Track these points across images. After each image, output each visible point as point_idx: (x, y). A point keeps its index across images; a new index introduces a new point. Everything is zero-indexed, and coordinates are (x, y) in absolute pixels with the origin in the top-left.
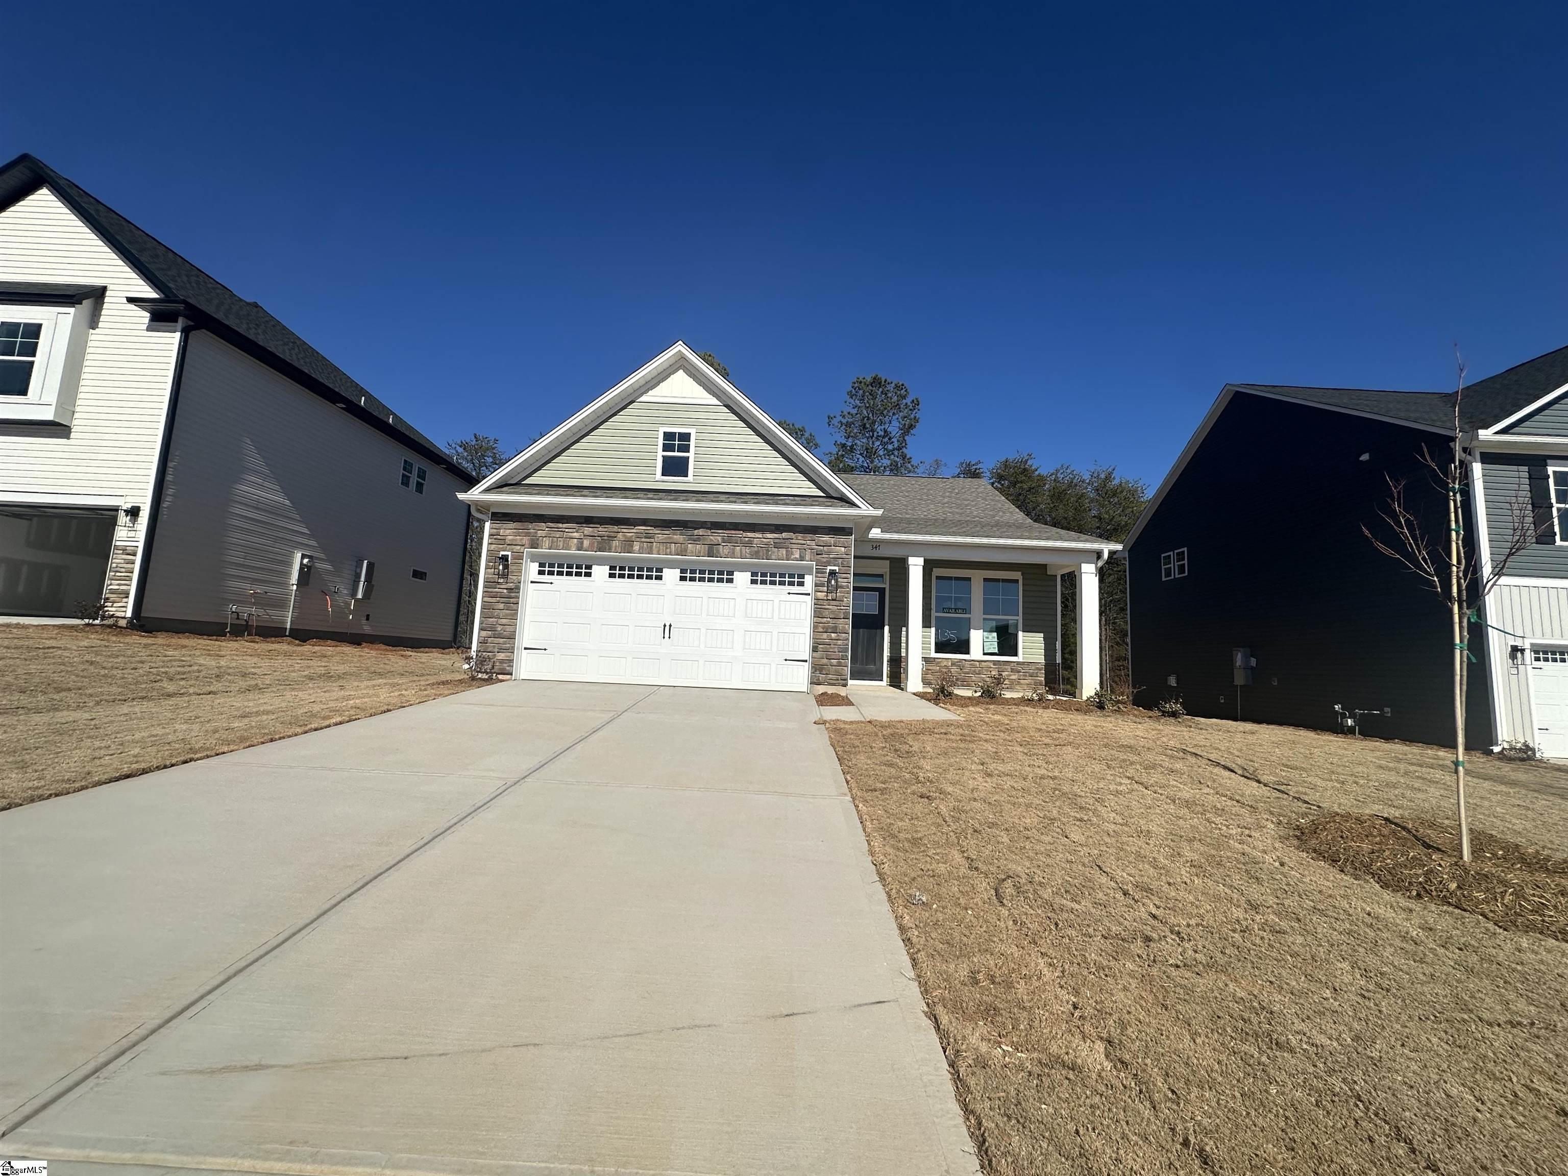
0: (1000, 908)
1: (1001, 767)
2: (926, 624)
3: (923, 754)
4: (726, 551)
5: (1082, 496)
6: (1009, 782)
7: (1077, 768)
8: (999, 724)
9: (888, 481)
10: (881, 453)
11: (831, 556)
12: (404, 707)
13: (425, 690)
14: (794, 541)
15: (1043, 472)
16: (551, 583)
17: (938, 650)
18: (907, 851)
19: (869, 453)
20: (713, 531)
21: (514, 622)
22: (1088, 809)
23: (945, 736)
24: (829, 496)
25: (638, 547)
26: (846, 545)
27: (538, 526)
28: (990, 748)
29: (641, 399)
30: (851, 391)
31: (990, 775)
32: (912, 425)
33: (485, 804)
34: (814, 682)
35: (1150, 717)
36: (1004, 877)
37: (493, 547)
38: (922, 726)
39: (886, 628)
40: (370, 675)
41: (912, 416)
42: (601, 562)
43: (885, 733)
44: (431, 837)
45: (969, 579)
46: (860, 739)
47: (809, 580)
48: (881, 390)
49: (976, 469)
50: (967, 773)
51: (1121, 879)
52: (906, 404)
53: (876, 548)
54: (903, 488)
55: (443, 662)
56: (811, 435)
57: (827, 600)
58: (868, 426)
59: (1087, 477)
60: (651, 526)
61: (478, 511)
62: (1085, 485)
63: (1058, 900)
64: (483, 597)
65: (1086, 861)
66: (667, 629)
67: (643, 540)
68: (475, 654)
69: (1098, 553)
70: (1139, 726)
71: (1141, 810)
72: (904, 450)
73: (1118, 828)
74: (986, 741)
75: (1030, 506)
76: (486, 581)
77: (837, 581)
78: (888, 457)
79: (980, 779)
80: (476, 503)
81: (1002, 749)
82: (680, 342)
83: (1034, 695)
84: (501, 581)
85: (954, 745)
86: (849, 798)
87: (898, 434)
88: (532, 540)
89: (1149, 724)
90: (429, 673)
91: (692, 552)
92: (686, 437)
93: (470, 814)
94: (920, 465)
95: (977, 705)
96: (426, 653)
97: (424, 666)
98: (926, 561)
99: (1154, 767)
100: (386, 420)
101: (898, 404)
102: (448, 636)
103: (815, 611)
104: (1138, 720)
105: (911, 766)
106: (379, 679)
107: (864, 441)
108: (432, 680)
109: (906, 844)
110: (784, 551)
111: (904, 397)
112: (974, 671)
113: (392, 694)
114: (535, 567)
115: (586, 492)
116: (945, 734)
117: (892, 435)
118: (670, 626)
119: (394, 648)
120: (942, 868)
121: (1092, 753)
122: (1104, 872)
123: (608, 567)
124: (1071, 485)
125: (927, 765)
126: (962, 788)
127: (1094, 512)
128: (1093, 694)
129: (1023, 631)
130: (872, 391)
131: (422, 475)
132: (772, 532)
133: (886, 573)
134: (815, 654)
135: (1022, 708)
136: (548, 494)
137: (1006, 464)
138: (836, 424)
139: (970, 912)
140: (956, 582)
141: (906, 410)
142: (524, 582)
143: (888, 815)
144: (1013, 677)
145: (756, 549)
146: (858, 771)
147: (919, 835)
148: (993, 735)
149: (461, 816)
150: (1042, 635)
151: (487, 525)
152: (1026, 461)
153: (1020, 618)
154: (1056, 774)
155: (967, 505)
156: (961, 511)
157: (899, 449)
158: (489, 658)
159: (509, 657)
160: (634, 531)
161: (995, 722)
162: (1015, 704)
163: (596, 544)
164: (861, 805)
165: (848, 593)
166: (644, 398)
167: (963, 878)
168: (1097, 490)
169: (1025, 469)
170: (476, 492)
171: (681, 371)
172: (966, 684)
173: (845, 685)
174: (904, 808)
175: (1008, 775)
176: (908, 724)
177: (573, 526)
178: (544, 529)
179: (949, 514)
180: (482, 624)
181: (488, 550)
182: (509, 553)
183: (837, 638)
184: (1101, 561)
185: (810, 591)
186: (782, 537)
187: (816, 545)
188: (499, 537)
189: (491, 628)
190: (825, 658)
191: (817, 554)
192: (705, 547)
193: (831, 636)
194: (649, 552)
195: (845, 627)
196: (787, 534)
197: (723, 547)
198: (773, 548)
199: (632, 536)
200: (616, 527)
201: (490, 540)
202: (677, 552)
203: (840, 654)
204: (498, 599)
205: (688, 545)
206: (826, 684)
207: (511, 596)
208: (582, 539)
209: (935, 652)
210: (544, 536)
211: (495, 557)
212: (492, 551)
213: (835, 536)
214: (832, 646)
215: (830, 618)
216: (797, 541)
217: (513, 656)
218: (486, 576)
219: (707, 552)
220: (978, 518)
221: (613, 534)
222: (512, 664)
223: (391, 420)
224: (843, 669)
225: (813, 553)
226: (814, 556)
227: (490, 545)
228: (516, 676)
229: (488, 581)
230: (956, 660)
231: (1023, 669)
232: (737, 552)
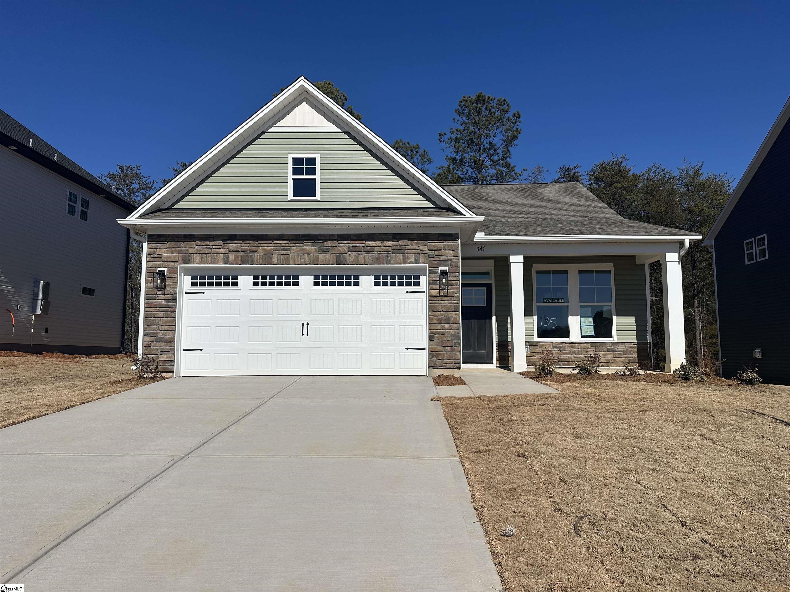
0: (577, 538)
1: (589, 431)
2: (528, 312)
3: (523, 422)
4: (352, 259)
5: (672, 191)
6: (595, 442)
7: (656, 429)
8: (591, 395)
9: (492, 189)
10: (488, 164)
11: (442, 259)
12: (84, 403)
13: (101, 389)
14: (409, 247)
15: (637, 171)
16: (203, 293)
17: (540, 335)
18: (503, 499)
19: (477, 165)
20: (339, 242)
21: (172, 328)
22: (661, 461)
23: (543, 407)
24: (437, 207)
25: (276, 259)
26: (454, 248)
27: (188, 244)
28: (582, 416)
29: (270, 130)
30: (458, 109)
31: (579, 437)
32: (514, 137)
33: (157, 476)
34: (432, 366)
35: (730, 385)
36: (582, 515)
37: (151, 264)
38: (524, 399)
39: (494, 318)
40: (53, 379)
41: (514, 129)
42: (245, 273)
43: (491, 405)
44: (115, 502)
45: (566, 272)
46: (469, 411)
47: (424, 280)
48: (485, 106)
49: (575, 173)
50: (559, 436)
51: (681, 514)
52: (508, 117)
53: (481, 249)
54: (506, 195)
55: (114, 366)
56: (424, 151)
57: (440, 296)
58: (475, 140)
59: (676, 174)
60: (286, 240)
61: (137, 234)
62: (675, 182)
63: (625, 531)
64: (145, 308)
65: (653, 502)
66: (305, 327)
67: (281, 252)
68: (141, 356)
69: (680, 244)
70: (718, 393)
71: (707, 461)
72: (508, 160)
73: (683, 475)
74: (578, 410)
75: (626, 203)
76: (147, 294)
77: (447, 280)
78: (494, 167)
79: (570, 441)
80: (134, 227)
81: (592, 416)
82: (302, 78)
83: (626, 371)
84: (160, 293)
85: (550, 414)
86: (457, 459)
87: (503, 146)
88: (184, 256)
89: (728, 391)
90: (102, 375)
91: (323, 261)
92: (312, 161)
94: (523, 172)
95: (574, 381)
97: (97, 370)
98: (526, 259)
99: (724, 425)
100: (51, 158)
101: (501, 119)
102: (116, 344)
103: (429, 306)
104: (718, 388)
105: (512, 432)
106: (60, 382)
107: (472, 154)
108: (106, 380)
109: (503, 493)
110: (401, 256)
111: (506, 112)
112: (574, 352)
113: (73, 393)
114: (188, 280)
115: (228, 213)
116: (543, 405)
117: (496, 147)
118: (308, 324)
119: (71, 356)
120: (531, 510)
121: (670, 416)
122: (668, 509)
123: (252, 277)
124: (662, 182)
125: (525, 430)
126: (554, 448)
127: (685, 206)
128: (678, 366)
129: (616, 316)
130: (477, 108)
131: (85, 204)
132: (389, 240)
133: (491, 270)
134: (432, 343)
135: (615, 382)
137: (602, 167)
138: (447, 140)
139: (551, 542)
140: (554, 275)
141: (509, 124)
142: (180, 293)
143: (489, 471)
144: (609, 356)
145: (377, 256)
146: (467, 437)
147: (515, 486)
148: (585, 405)
149: (138, 485)
150: (633, 318)
151: (145, 245)
152: (620, 163)
153: (613, 304)
154: (637, 434)
155: (563, 207)
156: (558, 213)
157: (504, 159)
158: (153, 360)
159: (170, 358)
160: (273, 245)
161: (589, 393)
162: (610, 379)
163: (240, 258)
164: (467, 464)
165: (458, 289)
166: (272, 129)
167: (548, 517)
168: (687, 185)
169: (619, 170)
170: (134, 218)
171: (304, 103)
172: (565, 363)
173: (459, 368)
174: (503, 465)
175: (594, 437)
176: (511, 398)
177: (219, 243)
178: (194, 247)
179: (547, 216)
180: (145, 330)
181: (147, 268)
182: (165, 269)
183: (450, 328)
184: (683, 250)
185: (425, 289)
186: (399, 244)
187: (429, 250)
188: (155, 255)
189: (153, 333)
190: (440, 345)
191: (429, 258)
192: (334, 256)
193: (444, 326)
194: (287, 262)
195: (456, 319)
196: (403, 242)
197: (349, 256)
198: (392, 255)
199: (271, 249)
200: (257, 242)
201: (148, 259)
202: (310, 262)
203: (453, 341)
204: (158, 309)
205: (319, 255)
206: (442, 367)
207: (169, 305)
208: (228, 254)
209: (538, 337)
210: (194, 253)
211: (154, 273)
212: (151, 267)
213: (444, 241)
214: (446, 335)
215: (443, 312)
216: (412, 247)
217: (173, 357)
218: (146, 289)
219: (335, 260)
220: (573, 218)
221: (254, 249)
222: (173, 363)
223: (56, 157)
224: (456, 354)
225: (426, 256)
226: (427, 259)
227: (148, 263)
228: (177, 373)
229: (149, 293)
230: (557, 343)
231: (618, 349)
232: (361, 259)
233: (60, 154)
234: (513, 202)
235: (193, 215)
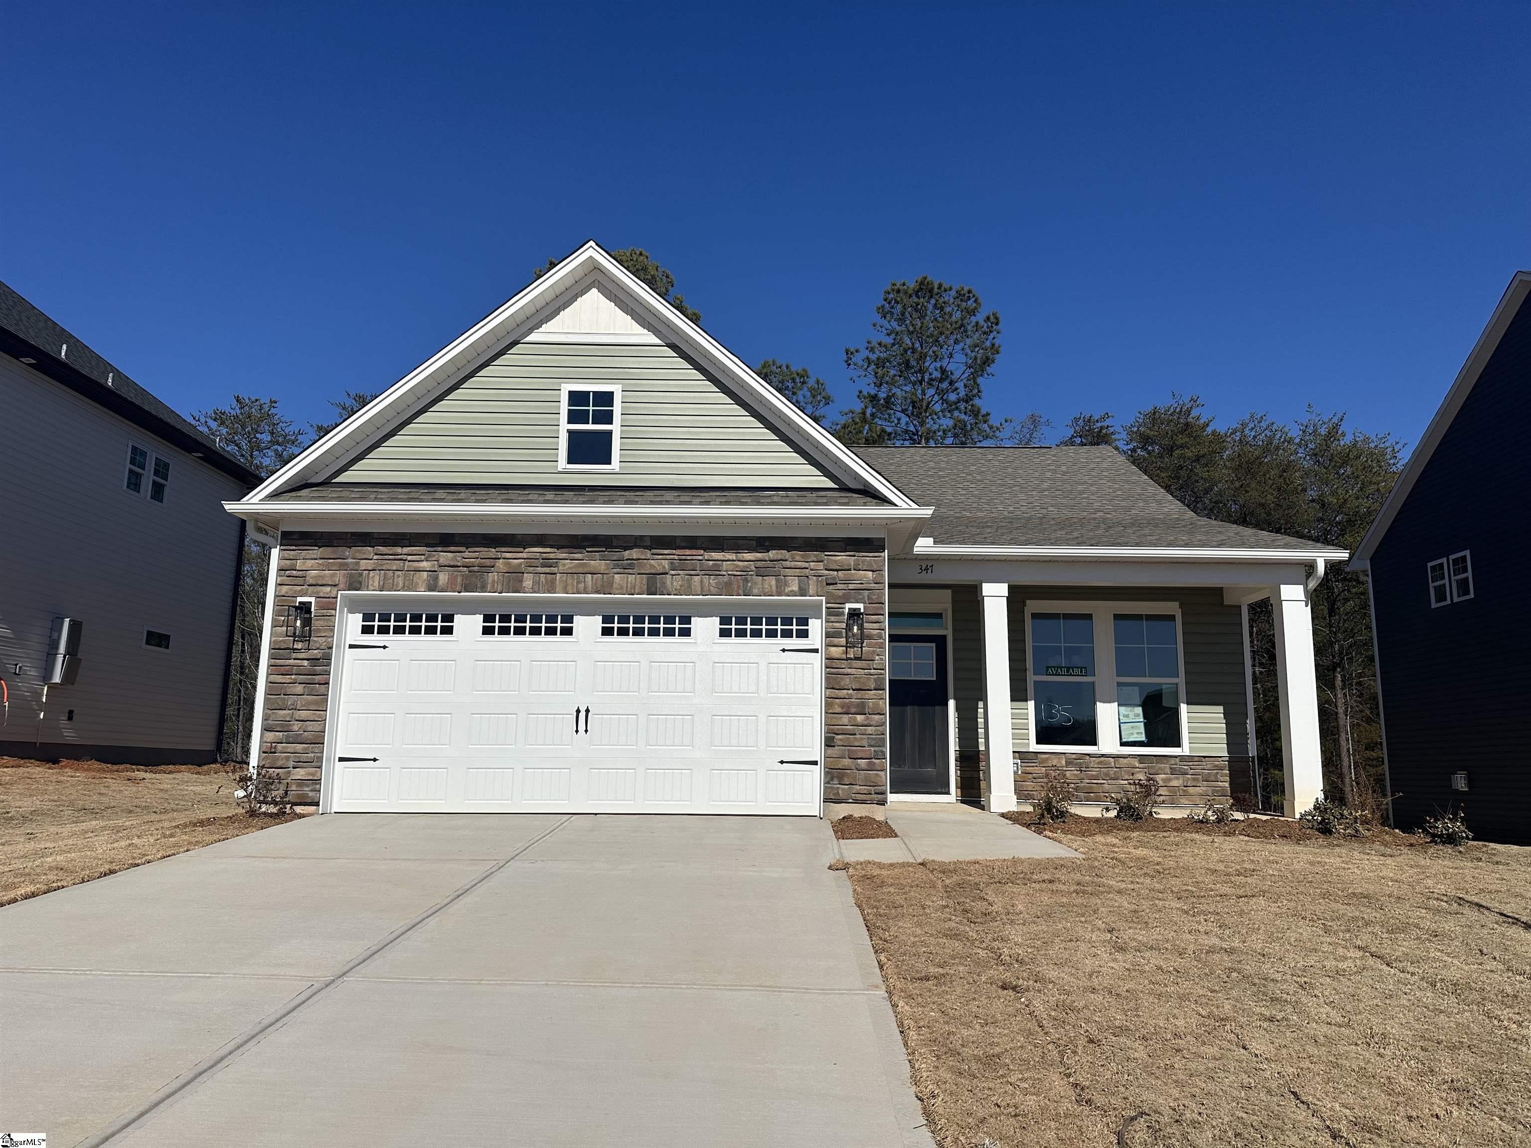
1: (1142, 936)
2: (1018, 694)
3: (1010, 916)
4: (677, 584)
5: (1288, 466)
6: (1154, 959)
7: (1272, 933)
8: (1143, 862)
9: (946, 456)
10: (937, 407)
11: (851, 586)
12: (138, 865)
13: (172, 836)
14: (788, 564)
15: (1220, 426)
16: (385, 647)
17: (1041, 740)
18: (975, 1077)
19: (918, 409)
20: (654, 551)
21: (320, 716)
22: (1286, 1001)
23: (1050, 886)
24: (844, 488)
25: (530, 583)
26: (875, 567)
27: (360, 551)
28: (1126, 904)
29: (531, 338)
30: (883, 306)
31: (1122, 949)
32: (988, 359)
33: (277, 1021)
34: (830, 798)
35: (1411, 845)
36: (1133, 1114)
37: (285, 589)
38: (1012, 869)
39: (952, 704)
40: (77, 814)
41: (988, 344)
42: (469, 608)
43: (948, 882)
45: (1089, 617)
46: (905, 893)
47: (816, 627)
48: (933, 301)
49: (1102, 428)
50: (1083, 947)
51: (1329, 1113)
52: (977, 323)
53: (926, 569)
54: (973, 468)
55: (199, 789)
56: (818, 382)
57: (847, 659)
58: (913, 363)
59: (1295, 433)
60: (551, 547)
61: (260, 530)
62: (1293, 447)
64: (268, 675)
65: (1275, 1086)
66: (582, 717)
67: (540, 569)
68: (255, 772)
69: (1306, 567)
70: (1389, 861)
71: (1375, 1001)
72: (977, 401)
73: (1330, 1031)
74: (1119, 892)
75: (1201, 486)
76: (275, 648)
77: (861, 628)
78: (949, 415)
79: (1106, 956)
80: (256, 517)
81: (1146, 905)
82: (591, 243)
83: (1210, 813)
84: (299, 646)
85: (1064, 900)
86: (882, 993)
87: (966, 375)
88: (351, 576)
89: (1407, 857)
90: (175, 807)
91: (622, 588)
92: (606, 398)
93: (253, 1037)
94: (1005, 425)
95: (1109, 832)
96: (170, 772)
97: (166, 796)
98: (1014, 591)
99: (1404, 928)
100: (102, 381)
101: (962, 325)
102: (207, 743)
103: (826, 678)
104: (1388, 851)
105: (990, 936)
106: (92, 819)
107: (908, 388)
108: (182, 818)
109: (974, 1065)
110: (773, 581)
111: (973, 312)
112: (1107, 774)
113: (116, 845)
114: (355, 621)
115: (440, 493)
116: (1051, 881)
117: (954, 377)
118: (587, 711)
119: (115, 767)
120: (1031, 1102)
121: (1299, 908)
122: (1303, 1102)
123: (481, 617)
124: (1268, 448)
125: (1016, 934)
126: (1073, 971)
127: (1312, 494)
128: (1310, 806)
129: (1188, 704)
130: (918, 304)
131: (162, 470)
132: (751, 550)
133: (946, 610)
134: (830, 751)
135: (1188, 835)
136: (376, 499)
137: (1154, 417)
138: (860, 363)
140: (1067, 621)
141: (977, 334)
142: (338, 646)
143: (947, 1019)
144: (1175, 783)
145: (726, 579)
146: (900, 947)
147: (997, 1050)
148: (1132, 882)
150: (1220, 709)
151: (275, 553)
152: (1189, 412)
153: (1182, 681)
154: (1236, 944)
155: (1082, 492)
156: (1072, 502)
157: (968, 399)
158: (279, 779)
159: (313, 775)
160: (524, 555)
161: (1138, 859)
162: (1177, 830)
163: (459, 580)
164: (901, 1004)
165: (882, 646)
166: (533, 337)
167: (1066, 1116)
168: (1316, 455)
169: (1187, 424)
170: (256, 500)
171: (594, 291)
172: (1090, 796)
173: (883, 803)
174: (973, 1006)
175: (1151, 948)
176: (987, 867)
177: (421, 551)
178: (371, 557)
179: (1051, 509)
180: (266, 720)
181: (276, 596)
182: (312, 600)
183: (866, 723)
184: (1314, 578)
185: (817, 646)
186: (769, 557)
187: (826, 569)
188: (294, 572)
189: (282, 726)
190: (847, 757)
191: (828, 584)
192: (642, 579)
193: (855, 719)
194: (550, 589)
195: (878, 704)
196: (777, 553)
197: (672, 578)
198: (755, 577)
199: (521, 564)
200: (494, 550)
201: (279, 579)
202: (597, 588)
203: (873, 749)
204: (293, 677)
205: (613, 576)
206: (851, 800)
207: (315, 671)
208: (436, 571)
209: (1037, 743)
210: (370, 568)
211: (289, 606)
212: (283, 596)
213: (856, 554)
214: (858, 736)
215: (854, 690)
216: (793, 564)
217: (319, 773)
218: (273, 639)
219: (645, 587)
220: (1101, 514)
221: (488, 562)
222: (318, 786)
223: (110, 380)
224: (877, 775)
225: (821, 581)
226: (822, 587)
227: (279, 587)
228: (325, 807)
229: (277, 647)
230: (1074, 756)
231: (1191, 769)
232: (695, 585)
233: (118, 374)
234: (987, 481)
235: (372, 496)
